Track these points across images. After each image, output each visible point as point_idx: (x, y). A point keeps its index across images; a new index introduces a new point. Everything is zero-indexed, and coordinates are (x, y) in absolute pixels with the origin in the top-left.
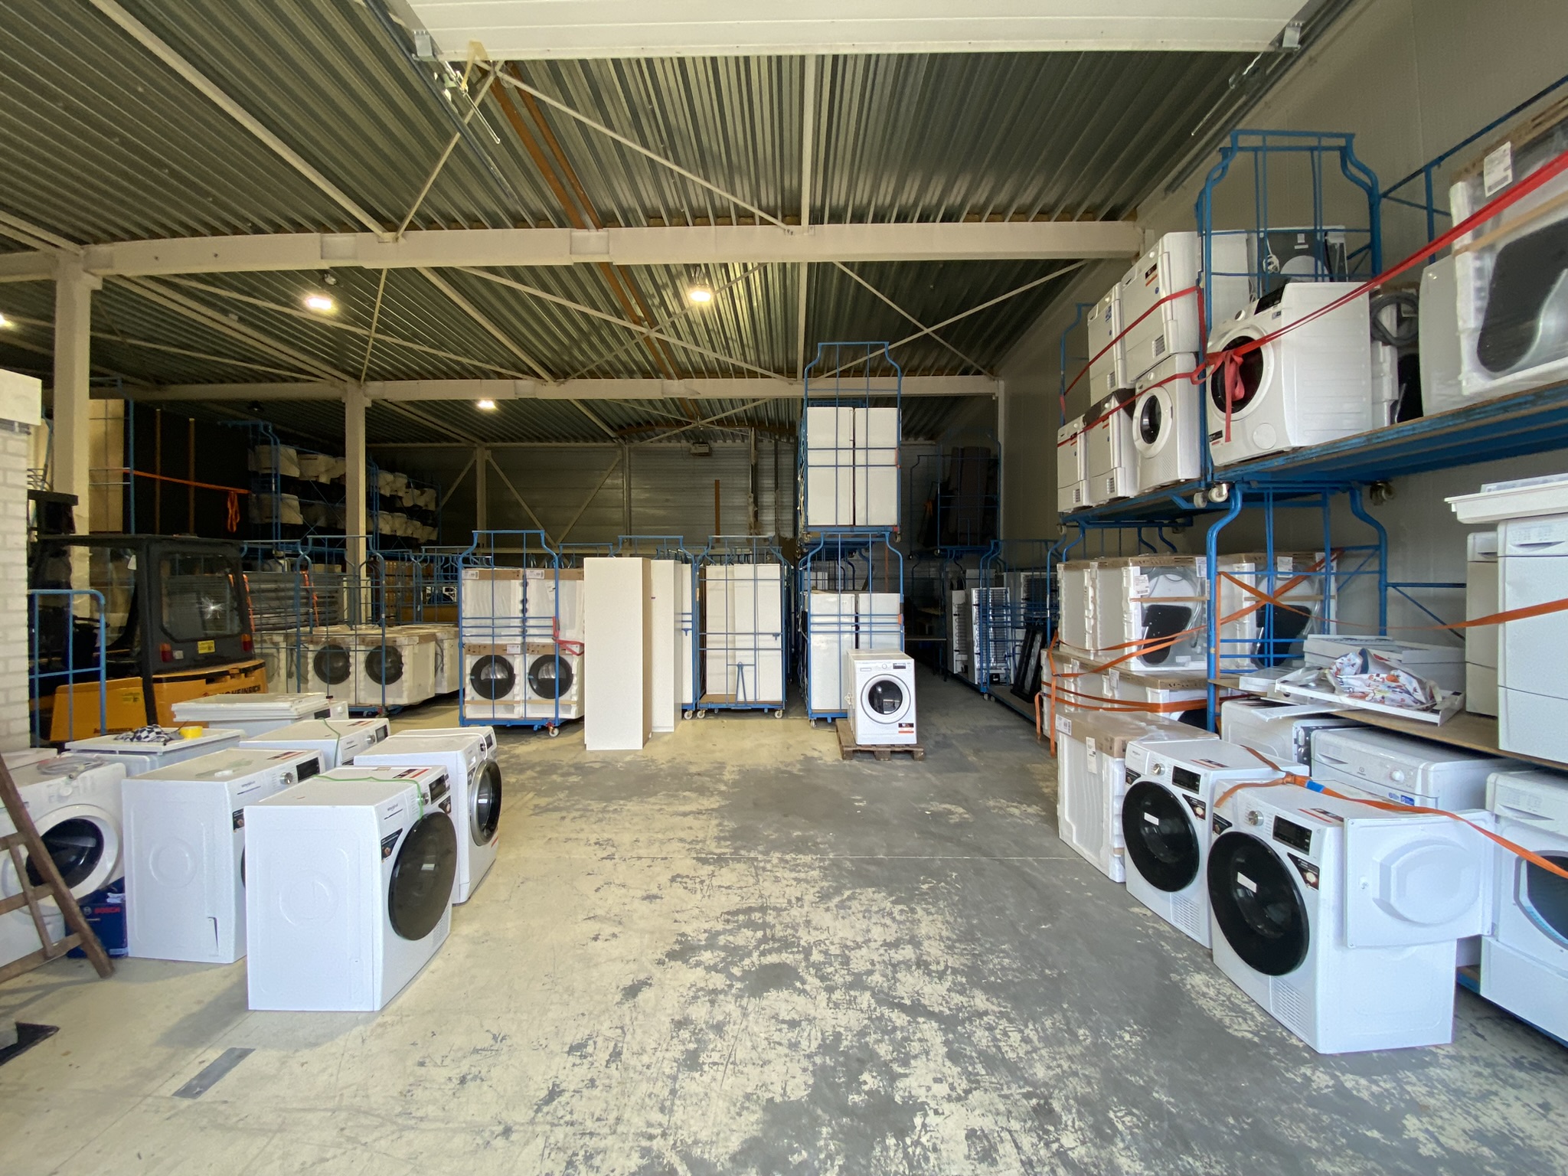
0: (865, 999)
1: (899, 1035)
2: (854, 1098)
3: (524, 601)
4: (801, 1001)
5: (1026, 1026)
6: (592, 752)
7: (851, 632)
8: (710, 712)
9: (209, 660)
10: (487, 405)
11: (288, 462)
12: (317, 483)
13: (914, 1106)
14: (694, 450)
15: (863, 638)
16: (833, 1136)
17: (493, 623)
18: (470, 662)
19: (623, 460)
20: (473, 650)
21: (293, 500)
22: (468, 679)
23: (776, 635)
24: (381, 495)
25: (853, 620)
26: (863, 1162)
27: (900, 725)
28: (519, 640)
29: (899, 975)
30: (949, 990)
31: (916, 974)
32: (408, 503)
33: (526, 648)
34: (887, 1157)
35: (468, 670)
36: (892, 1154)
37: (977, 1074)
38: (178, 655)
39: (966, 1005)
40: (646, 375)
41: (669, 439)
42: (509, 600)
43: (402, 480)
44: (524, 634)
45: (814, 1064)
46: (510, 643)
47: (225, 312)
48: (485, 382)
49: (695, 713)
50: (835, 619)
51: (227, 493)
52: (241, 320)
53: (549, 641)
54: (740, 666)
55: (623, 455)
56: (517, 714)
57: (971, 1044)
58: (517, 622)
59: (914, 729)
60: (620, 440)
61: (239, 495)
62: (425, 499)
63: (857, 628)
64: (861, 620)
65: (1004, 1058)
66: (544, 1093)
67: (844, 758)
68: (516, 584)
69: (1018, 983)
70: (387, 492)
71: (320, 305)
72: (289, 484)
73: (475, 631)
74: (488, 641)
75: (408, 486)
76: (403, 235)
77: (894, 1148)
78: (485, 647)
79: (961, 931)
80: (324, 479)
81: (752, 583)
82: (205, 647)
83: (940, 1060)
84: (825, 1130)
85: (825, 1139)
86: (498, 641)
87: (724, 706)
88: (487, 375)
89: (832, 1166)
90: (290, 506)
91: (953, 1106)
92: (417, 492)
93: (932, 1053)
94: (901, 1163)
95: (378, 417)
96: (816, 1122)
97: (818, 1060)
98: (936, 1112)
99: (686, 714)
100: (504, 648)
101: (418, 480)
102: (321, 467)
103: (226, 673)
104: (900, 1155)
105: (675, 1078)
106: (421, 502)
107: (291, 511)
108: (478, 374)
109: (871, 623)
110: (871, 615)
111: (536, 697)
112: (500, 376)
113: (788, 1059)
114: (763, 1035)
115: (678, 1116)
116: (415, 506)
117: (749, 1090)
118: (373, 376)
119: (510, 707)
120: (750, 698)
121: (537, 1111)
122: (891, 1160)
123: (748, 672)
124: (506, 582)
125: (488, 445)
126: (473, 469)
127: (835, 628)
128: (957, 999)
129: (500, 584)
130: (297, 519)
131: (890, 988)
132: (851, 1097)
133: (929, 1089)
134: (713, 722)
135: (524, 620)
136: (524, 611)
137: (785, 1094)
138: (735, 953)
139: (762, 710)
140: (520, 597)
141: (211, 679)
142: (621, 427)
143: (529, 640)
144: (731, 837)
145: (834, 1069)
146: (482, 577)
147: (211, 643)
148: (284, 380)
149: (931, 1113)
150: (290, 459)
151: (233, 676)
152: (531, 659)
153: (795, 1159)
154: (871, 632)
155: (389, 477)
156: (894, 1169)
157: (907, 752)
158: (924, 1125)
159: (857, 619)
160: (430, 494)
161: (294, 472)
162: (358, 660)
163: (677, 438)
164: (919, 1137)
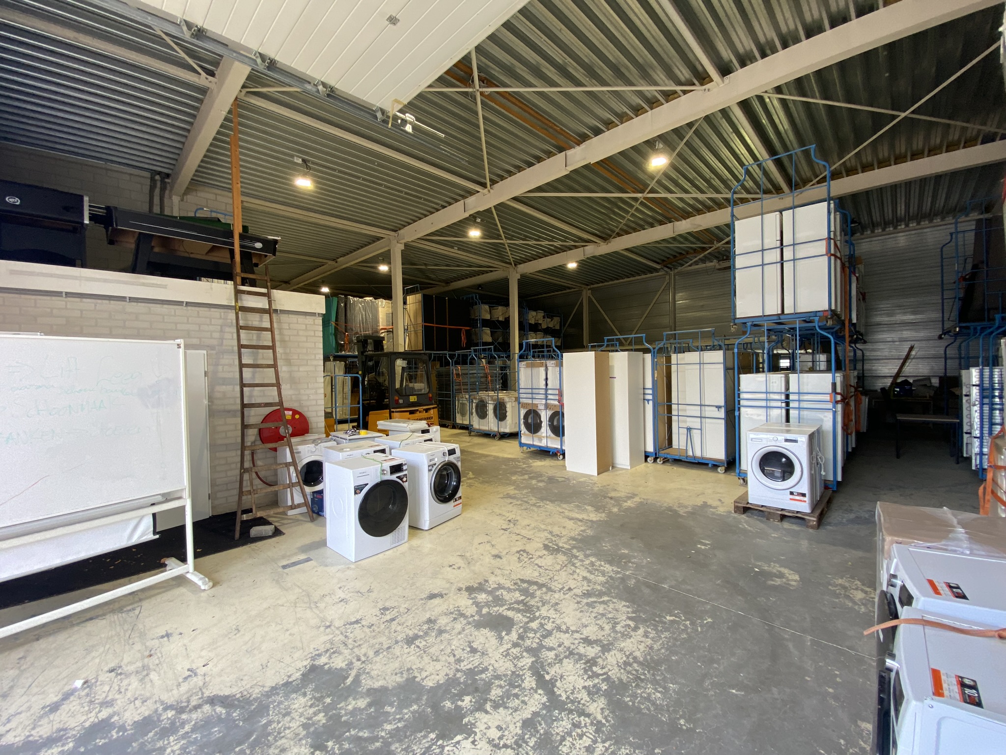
0: (527, 661)
1: (516, 691)
2: (448, 704)
3: (547, 379)
4: (494, 641)
5: (604, 742)
6: (568, 472)
7: (781, 408)
8: (666, 461)
9: (414, 404)
10: (572, 265)
11: (484, 312)
12: (498, 321)
13: (468, 731)
14: (718, 267)
15: (792, 413)
16: (413, 712)
17: (533, 391)
18: (523, 412)
19: (669, 283)
20: (524, 405)
21: (487, 331)
22: (522, 421)
23: (719, 407)
24: (530, 324)
25: (783, 397)
26: (408, 734)
27: (792, 493)
28: (544, 402)
29: (565, 661)
30: (584, 687)
31: (578, 666)
32: (544, 326)
33: (547, 406)
34: (420, 741)
35: (522, 417)
36: (424, 741)
37: (527, 743)
38: (401, 401)
39: (582, 702)
40: (661, 223)
41: (696, 263)
42: (539, 378)
43: (541, 314)
44: (546, 399)
45: (455, 675)
46: (540, 403)
47: (452, 247)
48: (569, 252)
49: (655, 460)
50: (763, 396)
51: (461, 329)
52: (459, 249)
53: (556, 403)
54: (689, 429)
55: (670, 279)
56: (543, 443)
57: (550, 726)
58: (543, 392)
59: (807, 499)
60: (666, 269)
61: (466, 330)
62: (554, 323)
63: (788, 404)
64: (792, 397)
65: (558, 747)
66: (354, 620)
67: (735, 512)
68: (542, 370)
69: (644, 714)
70: (532, 322)
71: (475, 234)
72: (486, 323)
73: (525, 396)
74: (530, 401)
75: (544, 317)
76: (491, 188)
77: (429, 739)
78: (529, 404)
79: (652, 658)
80: (501, 319)
81: (698, 366)
82: (413, 399)
83: (518, 718)
84: (415, 707)
85: (409, 711)
86: (535, 402)
87: (677, 458)
88: (570, 248)
89: (395, 724)
90: (486, 333)
91: (488, 747)
92: (549, 320)
93: (518, 712)
94: (421, 749)
95: (525, 283)
96: (417, 700)
97: (459, 675)
98: (473, 742)
99: (649, 459)
100: (536, 405)
101: (550, 313)
102: (499, 313)
103: (417, 410)
104: (427, 745)
105: (397, 642)
106: (551, 325)
107: (486, 335)
108: (565, 249)
109: (799, 401)
110: (799, 393)
111: (552, 435)
112: (576, 247)
113: (447, 665)
114: (453, 647)
115: (378, 659)
116: (548, 328)
117: (414, 667)
118: (517, 263)
119: (540, 439)
120: (698, 454)
121: (344, 625)
122: (420, 744)
123: (696, 434)
124: (537, 369)
125: (589, 287)
126: (582, 303)
127: (763, 404)
128: (584, 696)
129: (535, 370)
130: (489, 339)
131: (549, 664)
132: (447, 702)
133: (488, 728)
134: (668, 468)
135: (546, 389)
136: (547, 385)
137: (423, 679)
138: (498, 601)
139: (707, 464)
140: (544, 377)
141: (412, 412)
142: (663, 261)
143: (549, 402)
144: (581, 540)
145: (460, 683)
146: (527, 366)
147: (415, 397)
148: (487, 272)
149: (471, 739)
150: (486, 311)
151: (420, 412)
152: (550, 413)
153: (388, 709)
154: (799, 408)
155: (534, 313)
156: (415, 748)
157: (797, 518)
158: (458, 742)
159: (787, 396)
160: (557, 320)
161: (488, 317)
162: (490, 408)
163: (703, 261)
164: (447, 746)
